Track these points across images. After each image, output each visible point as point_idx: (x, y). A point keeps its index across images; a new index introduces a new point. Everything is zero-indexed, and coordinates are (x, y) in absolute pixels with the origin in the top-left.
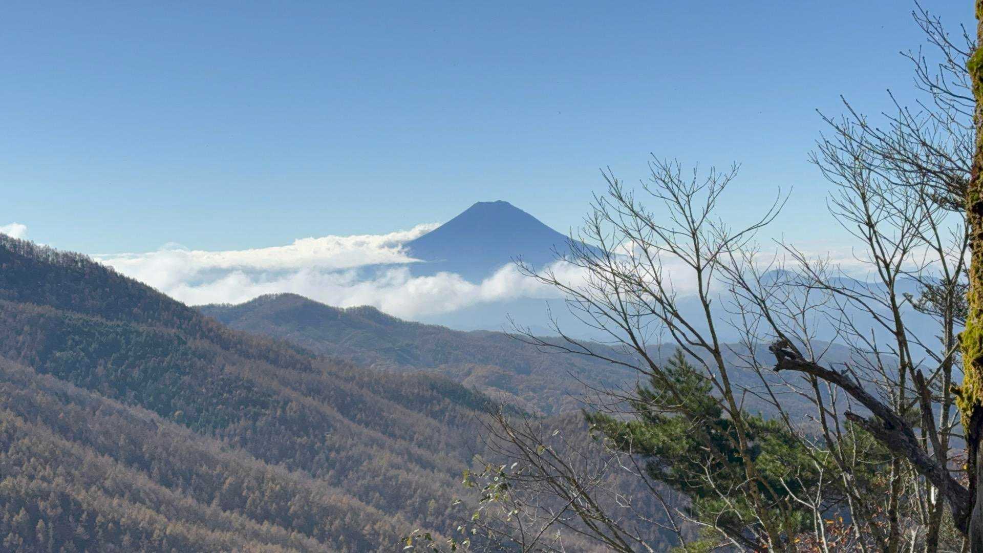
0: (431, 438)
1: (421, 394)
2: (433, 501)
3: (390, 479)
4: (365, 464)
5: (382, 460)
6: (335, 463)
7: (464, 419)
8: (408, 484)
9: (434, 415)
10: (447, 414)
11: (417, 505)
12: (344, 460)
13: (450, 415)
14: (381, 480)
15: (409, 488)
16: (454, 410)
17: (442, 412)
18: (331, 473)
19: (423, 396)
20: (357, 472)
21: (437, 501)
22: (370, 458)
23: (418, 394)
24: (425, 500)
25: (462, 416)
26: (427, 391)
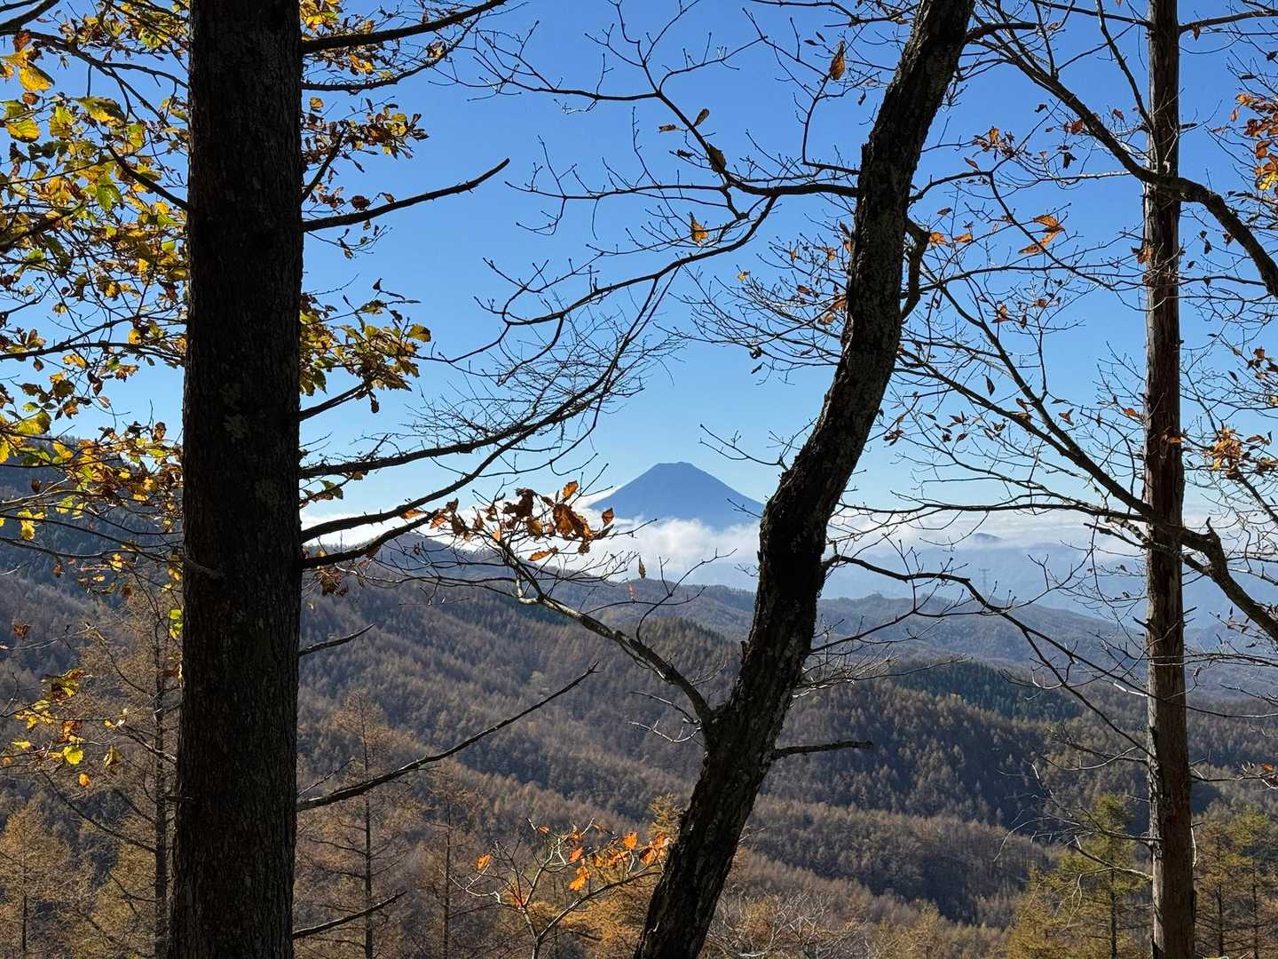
0: (478, 650)
1: (480, 603)
2: (445, 713)
3: (397, 687)
4: (369, 669)
5: (392, 666)
6: (332, 669)
7: (529, 632)
8: (417, 694)
9: (493, 628)
10: (509, 626)
11: (424, 717)
12: (344, 665)
13: (513, 628)
14: (386, 690)
15: (417, 697)
16: (518, 622)
17: (504, 625)
18: (325, 680)
19: (483, 607)
20: (358, 680)
21: (449, 713)
22: (378, 662)
23: (477, 604)
24: (435, 711)
25: (527, 628)
26: (489, 600)
